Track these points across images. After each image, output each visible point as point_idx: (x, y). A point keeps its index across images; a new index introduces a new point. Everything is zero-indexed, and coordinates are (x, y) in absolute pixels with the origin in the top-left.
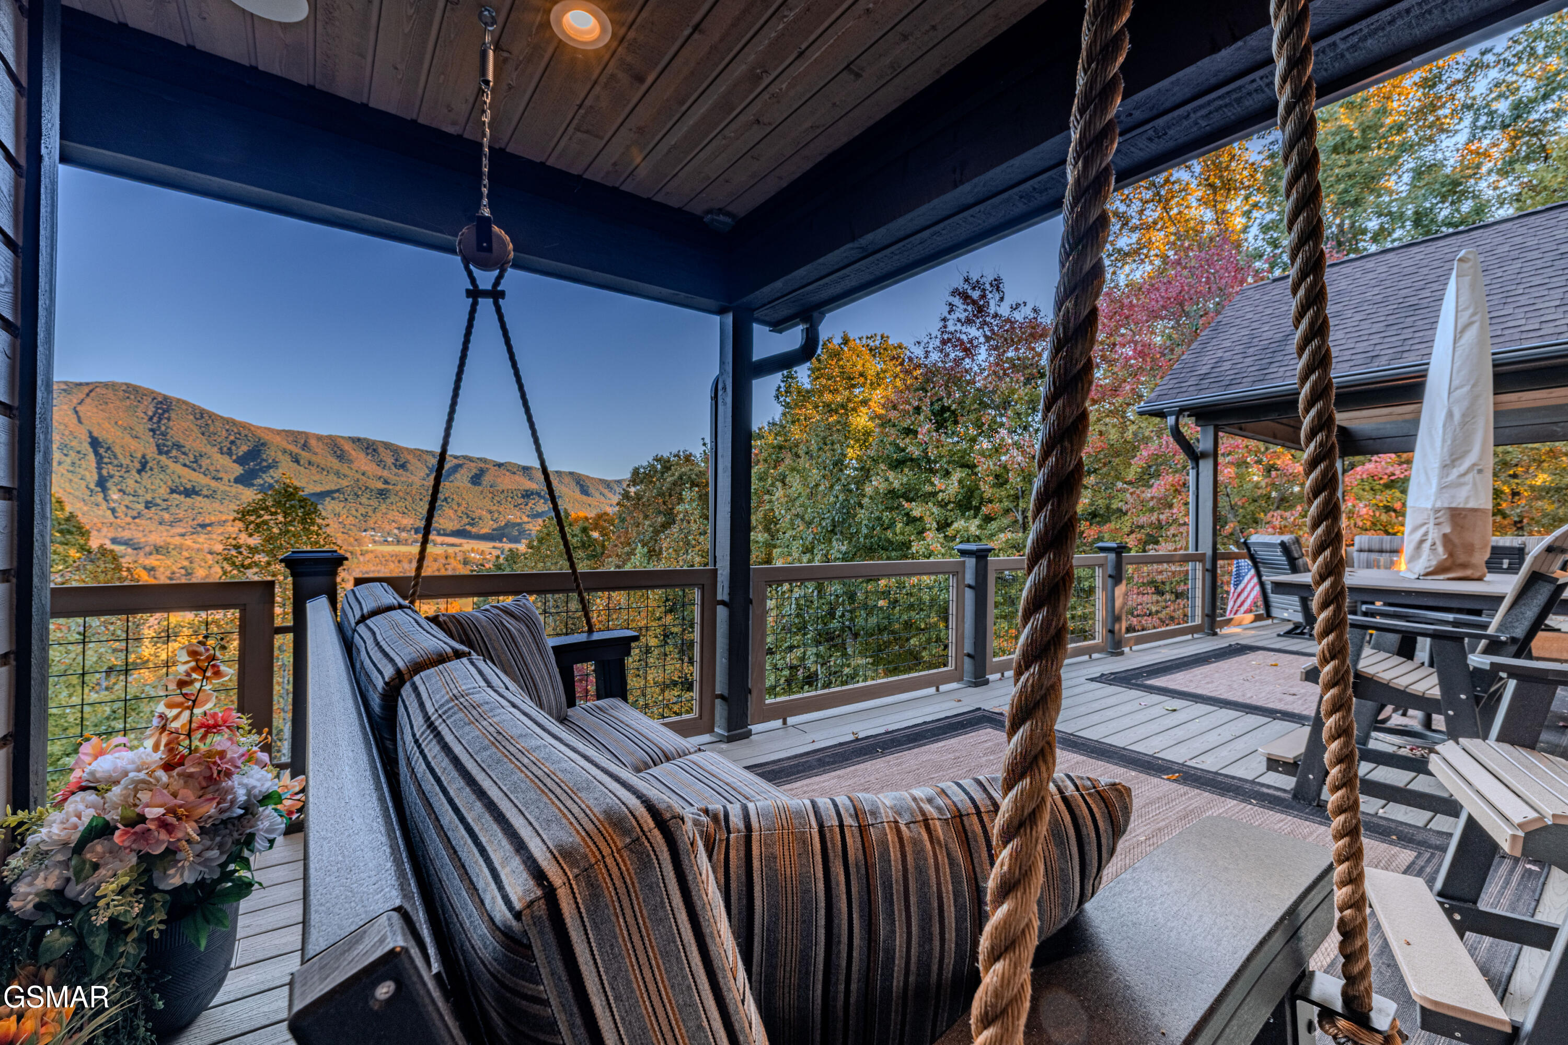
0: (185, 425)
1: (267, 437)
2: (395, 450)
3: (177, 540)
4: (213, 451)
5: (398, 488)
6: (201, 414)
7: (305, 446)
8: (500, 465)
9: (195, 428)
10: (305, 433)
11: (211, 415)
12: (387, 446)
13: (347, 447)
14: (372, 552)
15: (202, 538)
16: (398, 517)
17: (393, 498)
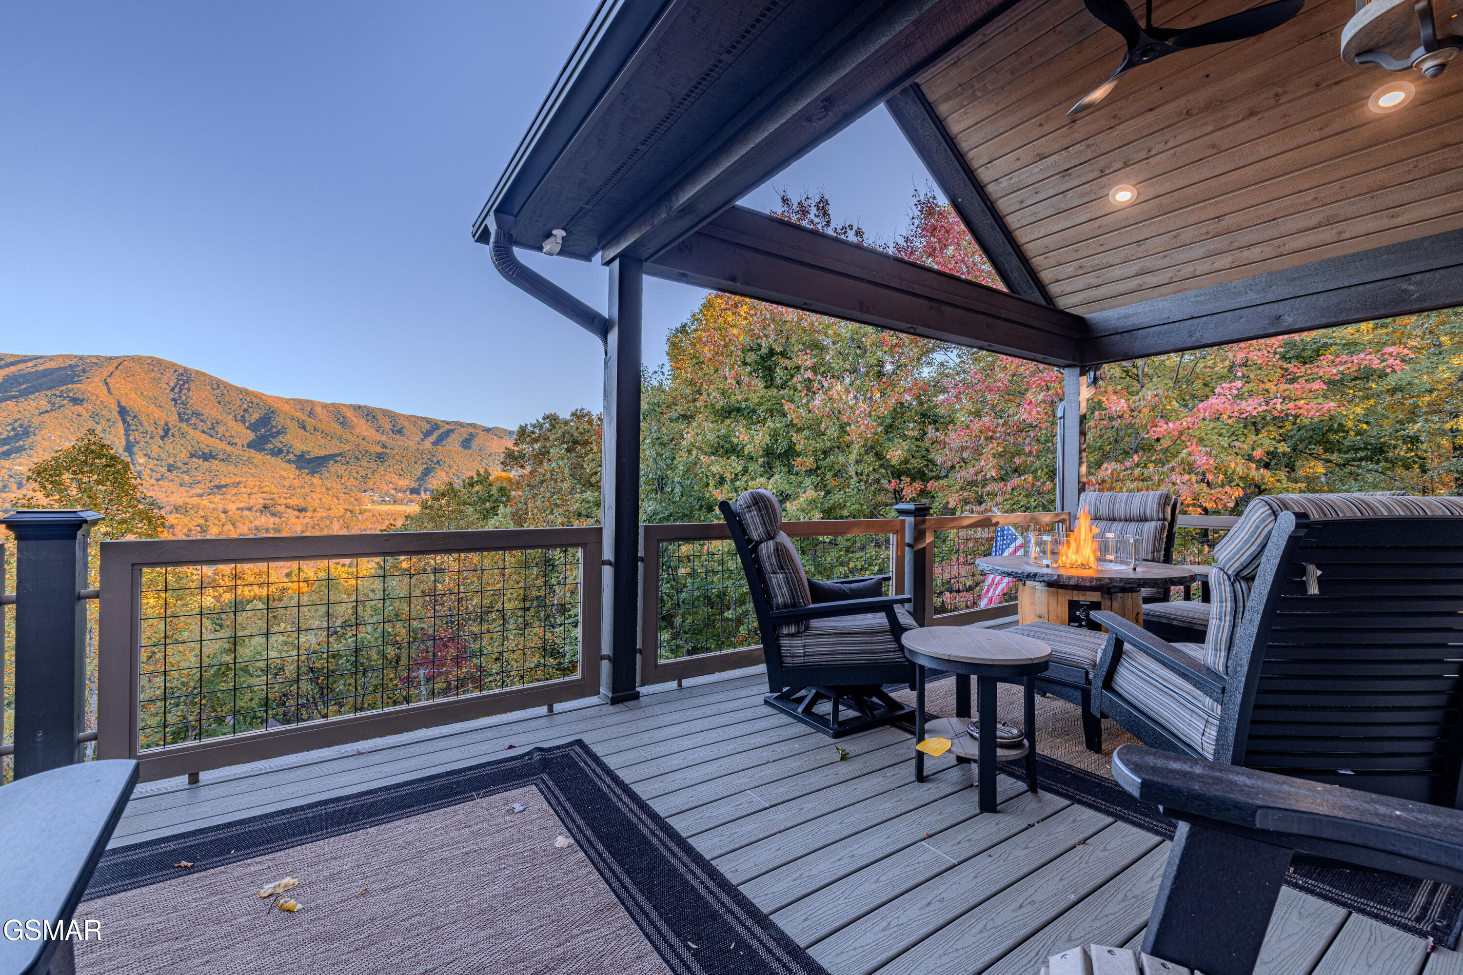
0: (203, 394)
1: (277, 405)
2: (392, 416)
3: (195, 500)
4: (229, 419)
5: (394, 452)
6: (217, 385)
7: (311, 414)
8: (488, 430)
9: (213, 398)
10: (312, 402)
11: (227, 386)
12: (386, 413)
13: (349, 414)
14: (370, 511)
15: (217, 499)
16: (395, 479)
17: (390, 462)
